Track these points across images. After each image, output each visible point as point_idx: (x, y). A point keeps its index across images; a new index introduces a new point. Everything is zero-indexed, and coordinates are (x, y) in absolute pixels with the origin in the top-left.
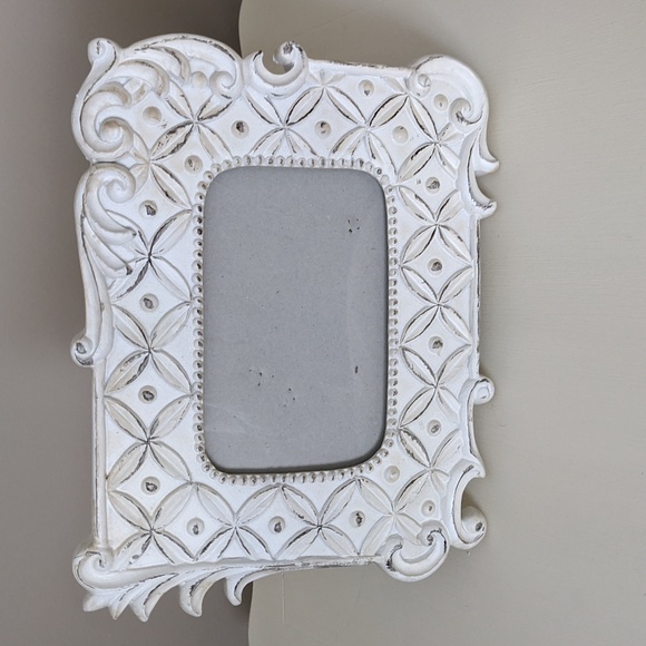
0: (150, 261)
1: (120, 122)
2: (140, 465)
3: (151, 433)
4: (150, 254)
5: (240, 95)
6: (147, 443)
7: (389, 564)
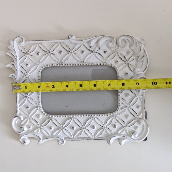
0: (93, 52)
1: (126, 45)
2: (44, 51)
3: (51, 53)
4: (95, 52)
5: (135, 74)
6: (49, 52)
7: (16, 116)
